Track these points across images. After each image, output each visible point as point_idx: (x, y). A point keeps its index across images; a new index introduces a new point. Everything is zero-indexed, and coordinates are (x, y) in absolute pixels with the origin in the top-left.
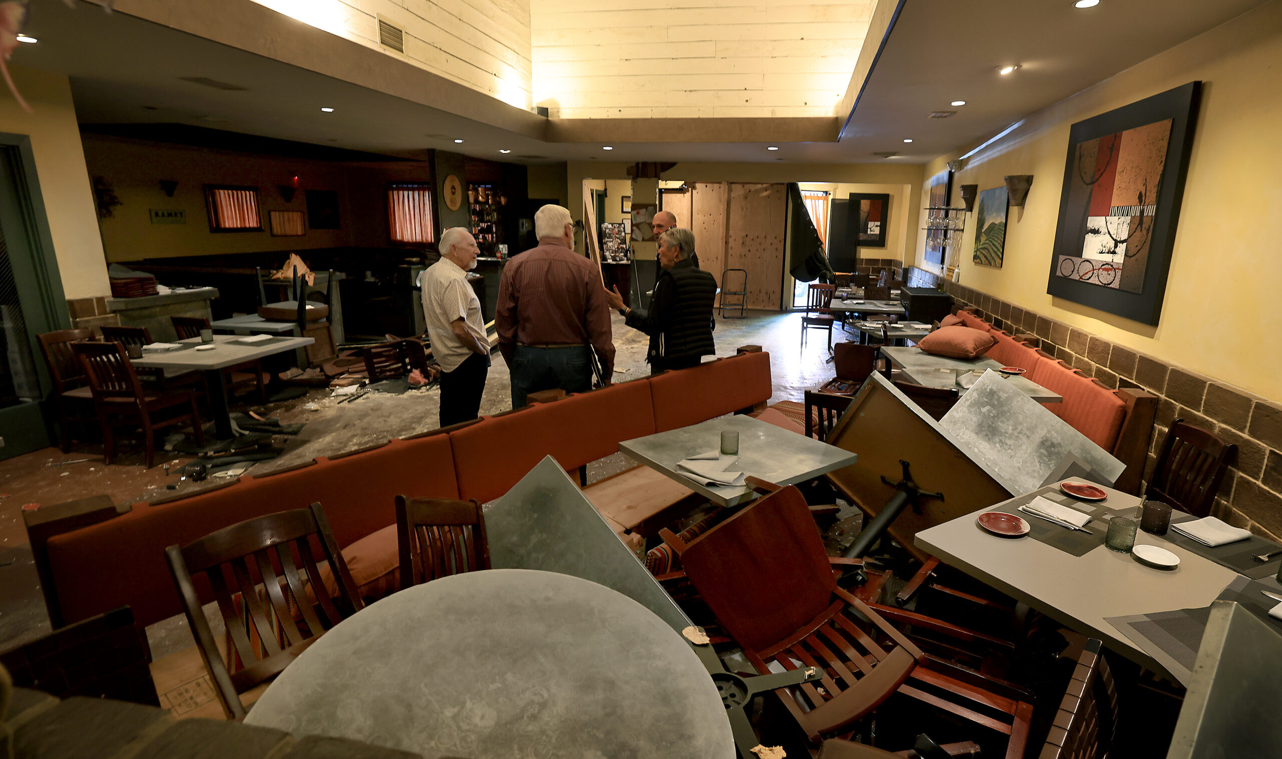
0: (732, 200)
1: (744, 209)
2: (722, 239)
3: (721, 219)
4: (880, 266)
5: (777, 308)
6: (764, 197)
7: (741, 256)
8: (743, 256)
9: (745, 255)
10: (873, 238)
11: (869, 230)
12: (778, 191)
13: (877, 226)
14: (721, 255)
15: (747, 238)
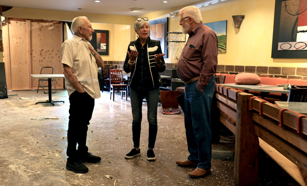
0: (33, 31)
1: (40, 36)
2: (29, 52)
3: (27, 41)
4: (108, 64)
5: (62, 87)
6: (50, 30)
7: (40, 61)
8: (41, 61)
9: (42, 61)
10: (104, 51)
11: (101, 47)
12: (57, 27)
13: (105, 45)
14: (29, 61)
15: (42, 51)
